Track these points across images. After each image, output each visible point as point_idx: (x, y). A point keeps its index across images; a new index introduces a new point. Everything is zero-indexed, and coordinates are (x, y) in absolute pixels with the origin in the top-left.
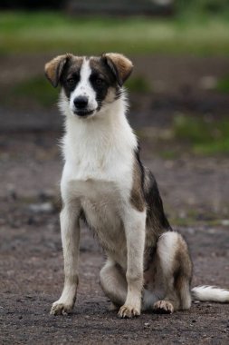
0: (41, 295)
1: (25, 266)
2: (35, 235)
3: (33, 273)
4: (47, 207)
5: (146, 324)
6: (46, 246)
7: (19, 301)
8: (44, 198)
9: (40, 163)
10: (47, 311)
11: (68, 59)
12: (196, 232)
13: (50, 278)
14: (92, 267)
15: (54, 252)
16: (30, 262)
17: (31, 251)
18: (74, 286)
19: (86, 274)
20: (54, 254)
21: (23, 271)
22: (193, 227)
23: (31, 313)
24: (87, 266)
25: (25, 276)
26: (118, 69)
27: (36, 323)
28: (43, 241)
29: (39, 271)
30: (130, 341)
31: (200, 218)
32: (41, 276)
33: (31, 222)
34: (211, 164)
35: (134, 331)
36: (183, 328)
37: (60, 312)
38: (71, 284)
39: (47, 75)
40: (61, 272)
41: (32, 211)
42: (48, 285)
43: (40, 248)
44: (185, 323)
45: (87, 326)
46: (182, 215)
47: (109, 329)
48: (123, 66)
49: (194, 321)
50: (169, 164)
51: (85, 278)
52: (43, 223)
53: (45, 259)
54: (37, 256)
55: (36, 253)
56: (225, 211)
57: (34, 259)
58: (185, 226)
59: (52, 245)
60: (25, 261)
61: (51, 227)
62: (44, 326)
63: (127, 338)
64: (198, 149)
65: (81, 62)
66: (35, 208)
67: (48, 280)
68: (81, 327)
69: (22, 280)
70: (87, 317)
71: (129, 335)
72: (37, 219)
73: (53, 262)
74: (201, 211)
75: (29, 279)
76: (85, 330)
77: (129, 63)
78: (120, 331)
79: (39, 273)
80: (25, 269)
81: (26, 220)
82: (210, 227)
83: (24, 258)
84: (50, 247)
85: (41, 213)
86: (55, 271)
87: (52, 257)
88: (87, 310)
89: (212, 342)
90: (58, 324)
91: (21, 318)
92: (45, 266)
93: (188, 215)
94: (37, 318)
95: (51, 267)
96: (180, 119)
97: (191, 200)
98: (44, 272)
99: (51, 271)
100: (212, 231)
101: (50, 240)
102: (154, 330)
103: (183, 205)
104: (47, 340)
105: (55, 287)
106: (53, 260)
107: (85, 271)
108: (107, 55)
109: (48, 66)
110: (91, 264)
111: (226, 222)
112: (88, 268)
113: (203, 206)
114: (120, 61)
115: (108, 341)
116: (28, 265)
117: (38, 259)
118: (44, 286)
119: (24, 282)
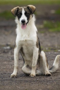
0: (8, 72)
1: (3, 64)
2: (5, 55)
3: (5, 66)
4: (8, 48)
5: (38, 79)
6: (8, 58)
7: (2, 74)
8: (7, 45)
9: (6, 35)
10: (10, 77)
11: (18, 8)
12: (51, 53)
13: (10, 67)
14: (22, 64)
15: (11, 60)
16: (4, 63)
17: (4, 60)
18: (17, 69)
19: (20, 66)
20: (11, 61)
21: (2, 66)
22: (50, 52)
23: (5, 77)
24: (20, 64)
25: (3, 67)
26: (32, 9)
27: (7, 80)
28: (8, 57)
29: (7, 65)
30: (33, 84)
31: (52, 49)
32: (7, 67)
33: (4, 52)
34: (54, 34)
35: (35, 81)
36: (48, 80)
37: (13, 77)
38: (16, 69)
39: (12, 13)
40: (13, 66)
41: (4, 49)
42: (10, 69)
43: (7, 59)
44: (49, 79)
45: (21, 81)
46: (47, 49)
47: (27, 81)
48: (33, 8)
49: (51, 78)
50: (43, 35)
51: (20, 67)
52: (8, 52)
53: (8, 62)
54: (6, 61)
55: (6, 60)
56: (59, 47)
57: (5, 62)
58: (48, 52)
59: (10, 58)
60: (3, 63)
61: (10, 53)
62: (9, 81)
63: (32, 83)
64: (51, 30)
65: (22, 9)
66: (5, 48)
67: (10, 68)
68: (19, 81)
69: (2, 68)
70: (21, 78)
71: (33, 83)
72: (6, 51)
73: (11, 63)
74: (52, 47)
75: (4, 68)
76: (20, 81)
77: (34, 7)
78: (30, 82)
79: (7, 66)
80: (3, 65)
81: (3, 51)
82: (55, 52)
83: (2, 62)
84: (10, 59)
85: (7, 49)
86: (12, 65)
87: (10, 61)
88: (21, 76)
89: (56, 84)
90: (13, 80)
91: (2, 79)
92: (8, 64)
93: (49, 49)
94: (7, 79)
95: (10, 64)
96: (45, 22)
97: (49, 45)
98: (8, 66)
99: (10, 65)
100: (55, 53)
101: (10, 57)
102: (40, 81)
103: (47, 46)
104: (10, 85)
105: (12, 70)
106: (11, 62)
107: (20, 65)
108: (28, 6)
109: (12, 10)
110: (22, 63)
111: (59, 50)
112: (21, 64)
113: (52, 46)
114: (32, 7)
115: (27, 84)
116: (4, 64)
117: (7, 62)
118: (9, 70)
119: (3, 69)
